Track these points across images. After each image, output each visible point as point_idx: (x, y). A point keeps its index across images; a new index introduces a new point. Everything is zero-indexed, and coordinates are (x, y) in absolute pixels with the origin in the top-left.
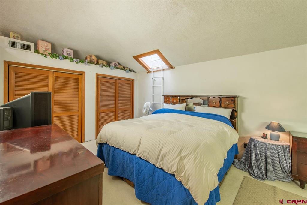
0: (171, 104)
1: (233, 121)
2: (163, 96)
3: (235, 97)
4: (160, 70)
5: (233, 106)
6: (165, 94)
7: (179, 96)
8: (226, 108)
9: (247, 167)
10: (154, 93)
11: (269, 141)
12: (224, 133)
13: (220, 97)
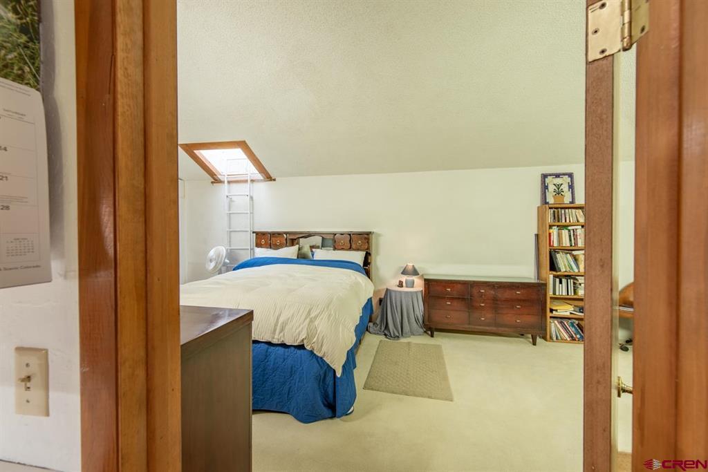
0: (271, 248)
1: (366, 268)
2: (253, 232)
3: (368, 234)
4: (246, 181)
5: (367, 247)
6: (256, 230)
7: (286, 233)
8: (358, 250)
9: (383, 328)
10: (230, 228)
11: (404, 289)
12: (358, 284)
13: (350, 235)
